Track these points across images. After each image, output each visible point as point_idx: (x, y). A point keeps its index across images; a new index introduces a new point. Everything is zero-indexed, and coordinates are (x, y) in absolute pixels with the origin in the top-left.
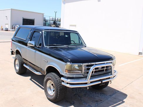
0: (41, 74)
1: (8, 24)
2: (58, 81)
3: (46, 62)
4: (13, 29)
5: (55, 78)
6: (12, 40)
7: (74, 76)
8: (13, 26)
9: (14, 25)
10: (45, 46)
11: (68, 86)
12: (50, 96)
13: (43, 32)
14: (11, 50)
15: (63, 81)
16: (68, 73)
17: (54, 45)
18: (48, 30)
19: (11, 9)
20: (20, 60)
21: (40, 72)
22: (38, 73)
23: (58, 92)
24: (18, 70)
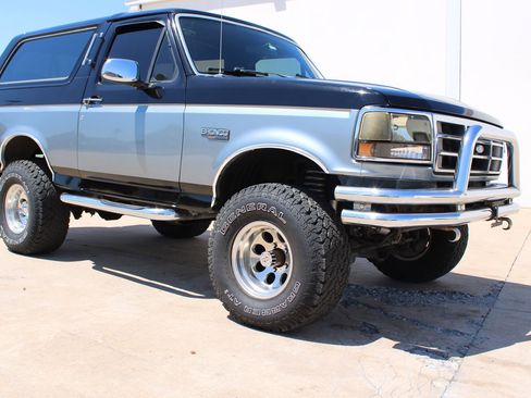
0: (172, 216)
2: (309, 213)
5: (289, 202)
10: (197, 74)
11: (372, 219)
12: (261, 304)
13: (176, 19)
15: (349, 205)
16: (373, 155)
17: (238, 74)
18: (219, 16)
20: (38, 180)
23: (316, 266)
24: (21, 235)
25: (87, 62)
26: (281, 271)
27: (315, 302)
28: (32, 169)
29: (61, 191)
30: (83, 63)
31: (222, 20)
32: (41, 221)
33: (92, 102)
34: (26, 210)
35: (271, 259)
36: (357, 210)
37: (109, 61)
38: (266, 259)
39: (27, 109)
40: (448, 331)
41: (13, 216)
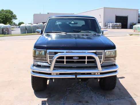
1: (101, 22)
4: (105, 26)
8: (105, 24)
9: (107, 23)
10: (43, 33)
13: (48, 19)
19: (104, 8)
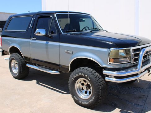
0: (58, 73)
2: (96, 77)
3: (70, 54)
5: (90, 74)
6: (2, 36)
7: (122, 66)
10: (63, 33)
11: (114, 80)
12: (84, 101)
13: (55, 15)
14: (2, 48)
15: (107, 76)
16: (114, 62)
18: (67, 12)
20: (20, 59)
21: (56, 70)
22: (54, 71)
23: (99, 92)
24: (16, 74)
25: (31, 27)
26: (89, 90)
27: (99, 101)
28: (18, 56)
29: (26, 63)
30: (30, 27)
31: (69, 13)
32: (21, 71)
33: (33, 39)
34: (17, 66)
35: (86, 88)
36: (110, 77)
37: (37, 30)
38: (85, 88)
39: (15, 39)
40: (136, 104)
41: (14, 68)
